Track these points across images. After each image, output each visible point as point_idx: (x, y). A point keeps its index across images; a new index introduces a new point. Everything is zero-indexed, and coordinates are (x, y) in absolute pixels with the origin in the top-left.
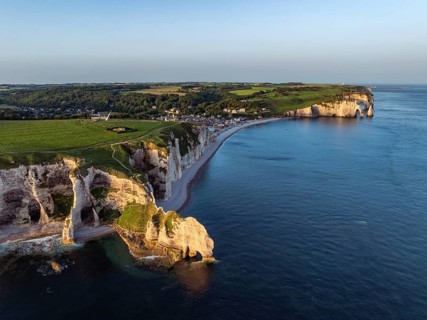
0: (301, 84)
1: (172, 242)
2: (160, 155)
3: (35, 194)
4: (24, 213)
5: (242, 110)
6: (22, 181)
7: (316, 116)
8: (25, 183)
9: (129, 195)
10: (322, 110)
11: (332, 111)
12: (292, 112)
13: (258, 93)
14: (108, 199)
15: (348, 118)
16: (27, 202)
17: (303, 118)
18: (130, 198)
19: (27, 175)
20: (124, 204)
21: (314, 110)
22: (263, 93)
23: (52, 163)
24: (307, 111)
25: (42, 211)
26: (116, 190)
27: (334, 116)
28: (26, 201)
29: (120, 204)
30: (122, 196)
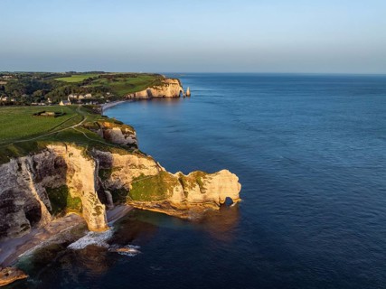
0: (103, 73)
1: (205, 197)
2: (124, 132)
3: (34, 191)
4: (20, 218)
5: (89, 95)
6: (14, 179)
7: (150, 98)
8: (19, 180)
9: (133, 170)
10: (155, 93)
11: (162, 93)
12: (132, 95)
13: (88, 80)
14: (112, 179)
15: (175, 97)
16: (22, 203)
17: (141, 99)
18: (136, 173)
19: (20, 169)
20: (130, 180)
21: (149, 93)
22: (91, 79)
23: (39, 152)
24: (144, 93)
25: (44, 209)
26: (119, 169)
27: (164, 97)
28: (19, 202)
29: (124, 181)
30: (126, 173)
